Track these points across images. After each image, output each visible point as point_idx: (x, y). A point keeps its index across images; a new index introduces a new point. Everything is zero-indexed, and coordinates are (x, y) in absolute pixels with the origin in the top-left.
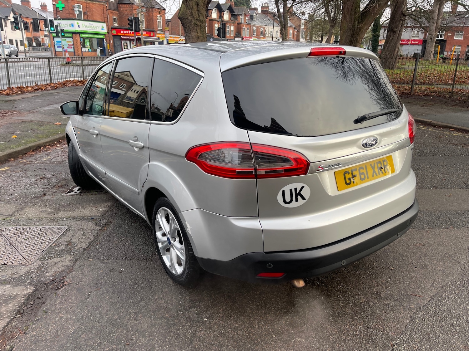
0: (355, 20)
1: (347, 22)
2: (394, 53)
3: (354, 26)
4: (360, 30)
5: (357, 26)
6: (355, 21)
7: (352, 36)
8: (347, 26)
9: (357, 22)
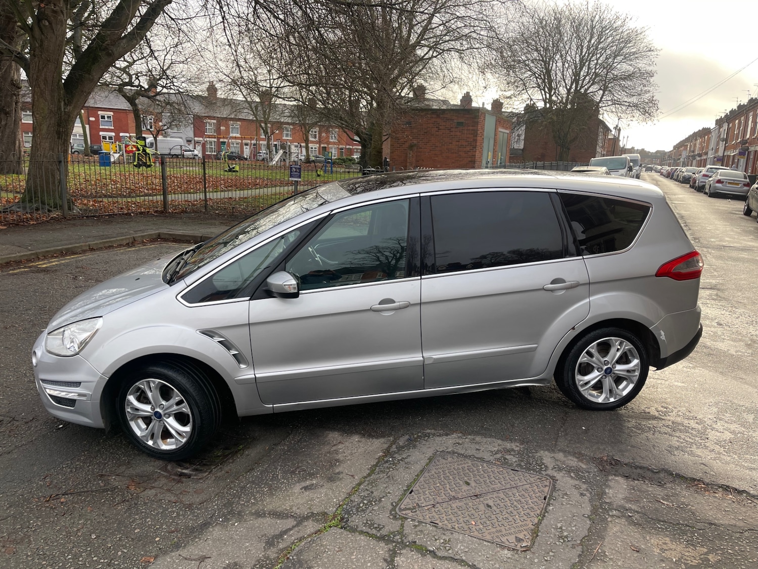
0: (59, 99)
1: (46, 101)
2: (15, 146)
3: (59, 109)
4: (69, 116)
5: (64, 109)
6: (59, 102)
7: (59, 125)
8: (48, 108)
9: (62, 104)
